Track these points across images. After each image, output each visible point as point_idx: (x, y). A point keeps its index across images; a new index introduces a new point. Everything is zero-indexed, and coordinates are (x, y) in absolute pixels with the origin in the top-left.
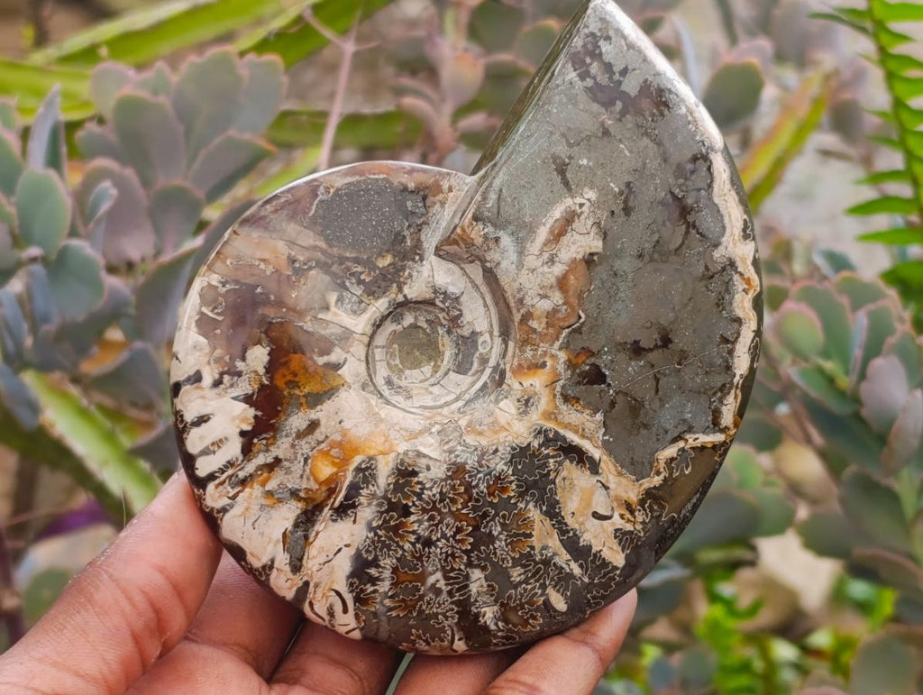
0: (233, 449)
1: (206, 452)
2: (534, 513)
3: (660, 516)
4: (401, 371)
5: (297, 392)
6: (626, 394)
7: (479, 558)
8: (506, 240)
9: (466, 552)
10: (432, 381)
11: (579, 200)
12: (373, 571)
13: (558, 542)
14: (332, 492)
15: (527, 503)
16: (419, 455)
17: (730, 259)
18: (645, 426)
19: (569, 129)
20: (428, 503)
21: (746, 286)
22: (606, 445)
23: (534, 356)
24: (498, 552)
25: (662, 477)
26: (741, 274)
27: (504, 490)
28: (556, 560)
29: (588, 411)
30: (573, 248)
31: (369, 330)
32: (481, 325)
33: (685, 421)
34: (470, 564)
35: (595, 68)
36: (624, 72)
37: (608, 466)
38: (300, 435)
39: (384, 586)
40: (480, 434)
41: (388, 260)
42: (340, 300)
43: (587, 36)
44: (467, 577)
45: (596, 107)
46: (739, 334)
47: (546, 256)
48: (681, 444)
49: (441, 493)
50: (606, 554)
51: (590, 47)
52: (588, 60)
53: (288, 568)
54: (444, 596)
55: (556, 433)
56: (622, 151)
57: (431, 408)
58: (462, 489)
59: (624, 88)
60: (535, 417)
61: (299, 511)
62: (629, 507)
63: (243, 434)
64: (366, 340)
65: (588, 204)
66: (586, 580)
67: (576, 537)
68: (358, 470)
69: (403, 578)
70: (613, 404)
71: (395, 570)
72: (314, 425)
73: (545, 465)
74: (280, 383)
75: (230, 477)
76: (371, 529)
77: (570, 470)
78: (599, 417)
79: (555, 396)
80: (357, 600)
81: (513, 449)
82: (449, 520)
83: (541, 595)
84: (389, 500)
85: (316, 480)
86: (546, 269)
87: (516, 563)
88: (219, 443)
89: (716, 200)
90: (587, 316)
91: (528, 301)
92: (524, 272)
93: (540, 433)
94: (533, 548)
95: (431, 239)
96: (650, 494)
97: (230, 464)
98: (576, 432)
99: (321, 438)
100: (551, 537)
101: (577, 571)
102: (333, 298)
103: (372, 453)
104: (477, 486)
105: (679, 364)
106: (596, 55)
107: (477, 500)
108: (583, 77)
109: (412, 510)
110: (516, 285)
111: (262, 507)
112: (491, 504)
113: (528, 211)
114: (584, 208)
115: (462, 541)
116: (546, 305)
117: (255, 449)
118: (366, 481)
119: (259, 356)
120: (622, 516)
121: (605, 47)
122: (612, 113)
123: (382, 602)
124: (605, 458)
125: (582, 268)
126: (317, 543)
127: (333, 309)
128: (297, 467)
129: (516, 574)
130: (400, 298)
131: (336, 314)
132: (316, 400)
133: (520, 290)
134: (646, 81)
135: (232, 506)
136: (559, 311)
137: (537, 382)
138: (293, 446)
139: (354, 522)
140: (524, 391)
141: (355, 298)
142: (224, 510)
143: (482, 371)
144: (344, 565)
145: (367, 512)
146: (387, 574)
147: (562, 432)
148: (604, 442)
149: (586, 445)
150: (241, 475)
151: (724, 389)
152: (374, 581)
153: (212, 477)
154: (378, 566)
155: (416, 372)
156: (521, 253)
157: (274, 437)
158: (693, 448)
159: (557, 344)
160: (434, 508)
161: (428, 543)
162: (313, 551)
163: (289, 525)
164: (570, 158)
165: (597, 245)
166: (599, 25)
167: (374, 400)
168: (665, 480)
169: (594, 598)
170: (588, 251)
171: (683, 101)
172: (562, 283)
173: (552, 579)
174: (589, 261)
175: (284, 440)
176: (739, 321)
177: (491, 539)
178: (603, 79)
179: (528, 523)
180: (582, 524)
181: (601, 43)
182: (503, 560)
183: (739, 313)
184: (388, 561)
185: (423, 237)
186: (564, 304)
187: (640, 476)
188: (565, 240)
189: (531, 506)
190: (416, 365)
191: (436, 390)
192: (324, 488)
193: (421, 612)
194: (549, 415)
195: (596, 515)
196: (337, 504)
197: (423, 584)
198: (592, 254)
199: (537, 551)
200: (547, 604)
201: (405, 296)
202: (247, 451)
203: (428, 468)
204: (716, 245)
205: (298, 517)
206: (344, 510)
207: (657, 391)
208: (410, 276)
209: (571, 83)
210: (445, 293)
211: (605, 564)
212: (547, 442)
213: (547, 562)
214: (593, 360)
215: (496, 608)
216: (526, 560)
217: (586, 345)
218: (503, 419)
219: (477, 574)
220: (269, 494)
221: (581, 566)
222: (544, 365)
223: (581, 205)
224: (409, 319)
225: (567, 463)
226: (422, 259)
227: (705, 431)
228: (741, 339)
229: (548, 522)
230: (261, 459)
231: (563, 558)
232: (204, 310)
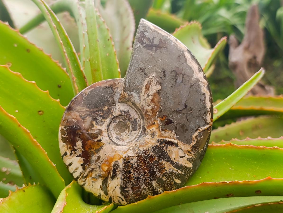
0: (81, 169)
1: (74, 172)
2: (164, 162)
3: (198, 151)
4: (120, 134)
5: (92, 150)
6: (179, 124)
7: (153, 178)
8: (134, 94)
9: (149, 177)
10: (128, 134)
11: (151, 77)
12: (126, 189)
13: (173, 167)
14: (109, 173)
15: (161, 160)
16: (129, 157)
17: (197, 79)
18: (187, 130)
19: (142, 59)
20: (135, 169)
21: (204, 84)
22: (178, 138)
23: (151, 122)
24: (158, 175)
25: (195, 141)
26: (201, 82)
27: (154, 159)
28: (174, 171)
29: (170, 131)
30: (153, 90)
31: (106, 128)
32: (136, 116)
33: (197, 125)
34: (151, 180)
35: (145, 41)
36: (153, 39)
37: (180, 144)
38: (96, 161)
39: (131, 192)
40: (143, 146)
41: (107, 108)
42: (97, 123)
43: (140, 32)
44: (151, 183)
45: (148, 51)
46: (205, 98)
47: (146, 95)
48: (198, 131)
49: (137, 165)
50: (187, 165)
51: (142, 35)
52: (142, 39)
53: (104, 195)
54: (147, 190)
55: (163, 140)
56: (159, 60)
57: (130, 142)
58: (143, 162)
59: (154, 43)
60: (157, 138)
61: (102, 180)
62: (189, 152)
63: (82, 165)
64: (106, 131)
65: (154, 77)
66: (183, 174)
67: (177, 164)
68: (114, 165)
69: (134, 189)
70: (176, 127)
71: (132, 188)
72: (99, 157)
73: (163, 149)
74: (87, 149)
75: (82, 176)
76: (122, 179)
77: (170, 148)
78: (174, 132)
79: (160, 130)
80: (125, 197)
81: (153, 147)
82: (142, 171)
83: (173, 181)
84: (124, 171)
85: (104, 171)
86: (147, 98)
87: (163, 176)
88: (77, 169)
89: (189, 65)
90: (162, 107)
91: (145, 108)
92: (142, 101)
93: (159, 141)
94: (166, 171)
95: (116, 99)
96: (193, 147)
97: (81, 173)
98: (169, 138)
99: (102, 160)
100: (171, 166)
101: (180, 172)
102: (94, 123)
103: (116, 160)
104: (146, 160)
105: (191, 111)
106: (144, 37)
107: (148, 164)
108: (142, 44)
109: (131, 171)
110: (141, 105)
111: (93, 182)
112: (151, 163)
113: (138, 85)
114: (153, 79)
115: (147, 175)
116: (150, 108)
117: (86, 168)
118: (117, 168)
119: (79, 144)
120: (188, 155)
121: (146, 34)
122: (153, 51)
123: (131, 196)
124: (178, 142)
125: (157, 95)
126: (110, 187)
127: (95, 126)
128: (98, 169)
129: (164, 179)
130: (113, 117)
131: (96, 127)
132: (98, 151)
133: (142, 106)
134: (160, 39)
135: (85, 183)
136: (154, 108)
137: (154, 128)
138: (95, 164)
139: (117, 179)
140: (151, 131)
141: (100, 121)
142: (84, 185)
143: (140, 128)
144: (118, 190)
145: (120, 176)
146: (130, 189)
147: (165, 139)
148: (177, 138)
149: (172, 140)
150: (85, 175)
151: (205, 113)
152: (127, 192)
153: (78, 178)
154: (127, 188)
155: (124, 133)
156: (139, 96)
157: (90, 164)
158: (202, 131)
159: (156, 117)
160: (137, 169)
161: (138, 178)
162: (109, 189)
163: (101, 184)
164: (145, 67)
165: (159, 87)
166: (143, 28)
167: (113, 146)
168: (197, 142)
169: (187, 177)
170: (157, 90)
171: (172, 41)
172: (153, 101)
173: (174, 177)
174: (158, 92)
175: (93, 163)
176: (204, 94)
177: (154, 172)
178: (148, 43)
179: (163, 165)
180: (178, 160)
181: (145, 33)
182: (159, 176)
183: (204, 92)
184: (129, 186)
185: (114, 99)
186: (155, 106)
187: (189, 143)
188: (150, 89)
189: (162, 160)
190: (123, 131)
191: (130, 137)
192: (107, 173)
193: (142, 195)
194: (160, 136)
195: (181, 157)
196: (111, 176)
197: (140, 188)
198: (159, 90)
199: (168, 171)
200: (175, 183)
201: (114, 116)
202: (84, 169)
203: (132, 159)
204: (192, 76)
205: (103, 182)
206: (113, 177)
207: (187, 120)
208: (114, 110)
209: (139, 47)
210: (124, 111)
211: (187, 168)
212: (162, 143)
213: (171, 173)
214: (167, 118)
215: (162, 188)
216: (166, 174)
217: (164, 114)
218: (148, 140)
219: (154, 182)
220: (93, 178)
221: (181, 171)
222: (154, 123)
223: (152, 79)
224: (118, 121)
225: (169, 146)
226: (115, 105)
227: (204, 126)
228: (206, 99)
229: (168, 163)
230: (88, 170)
231: (175, 170)
232: (63, 136)
